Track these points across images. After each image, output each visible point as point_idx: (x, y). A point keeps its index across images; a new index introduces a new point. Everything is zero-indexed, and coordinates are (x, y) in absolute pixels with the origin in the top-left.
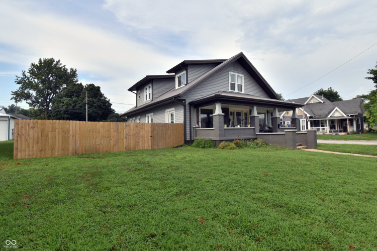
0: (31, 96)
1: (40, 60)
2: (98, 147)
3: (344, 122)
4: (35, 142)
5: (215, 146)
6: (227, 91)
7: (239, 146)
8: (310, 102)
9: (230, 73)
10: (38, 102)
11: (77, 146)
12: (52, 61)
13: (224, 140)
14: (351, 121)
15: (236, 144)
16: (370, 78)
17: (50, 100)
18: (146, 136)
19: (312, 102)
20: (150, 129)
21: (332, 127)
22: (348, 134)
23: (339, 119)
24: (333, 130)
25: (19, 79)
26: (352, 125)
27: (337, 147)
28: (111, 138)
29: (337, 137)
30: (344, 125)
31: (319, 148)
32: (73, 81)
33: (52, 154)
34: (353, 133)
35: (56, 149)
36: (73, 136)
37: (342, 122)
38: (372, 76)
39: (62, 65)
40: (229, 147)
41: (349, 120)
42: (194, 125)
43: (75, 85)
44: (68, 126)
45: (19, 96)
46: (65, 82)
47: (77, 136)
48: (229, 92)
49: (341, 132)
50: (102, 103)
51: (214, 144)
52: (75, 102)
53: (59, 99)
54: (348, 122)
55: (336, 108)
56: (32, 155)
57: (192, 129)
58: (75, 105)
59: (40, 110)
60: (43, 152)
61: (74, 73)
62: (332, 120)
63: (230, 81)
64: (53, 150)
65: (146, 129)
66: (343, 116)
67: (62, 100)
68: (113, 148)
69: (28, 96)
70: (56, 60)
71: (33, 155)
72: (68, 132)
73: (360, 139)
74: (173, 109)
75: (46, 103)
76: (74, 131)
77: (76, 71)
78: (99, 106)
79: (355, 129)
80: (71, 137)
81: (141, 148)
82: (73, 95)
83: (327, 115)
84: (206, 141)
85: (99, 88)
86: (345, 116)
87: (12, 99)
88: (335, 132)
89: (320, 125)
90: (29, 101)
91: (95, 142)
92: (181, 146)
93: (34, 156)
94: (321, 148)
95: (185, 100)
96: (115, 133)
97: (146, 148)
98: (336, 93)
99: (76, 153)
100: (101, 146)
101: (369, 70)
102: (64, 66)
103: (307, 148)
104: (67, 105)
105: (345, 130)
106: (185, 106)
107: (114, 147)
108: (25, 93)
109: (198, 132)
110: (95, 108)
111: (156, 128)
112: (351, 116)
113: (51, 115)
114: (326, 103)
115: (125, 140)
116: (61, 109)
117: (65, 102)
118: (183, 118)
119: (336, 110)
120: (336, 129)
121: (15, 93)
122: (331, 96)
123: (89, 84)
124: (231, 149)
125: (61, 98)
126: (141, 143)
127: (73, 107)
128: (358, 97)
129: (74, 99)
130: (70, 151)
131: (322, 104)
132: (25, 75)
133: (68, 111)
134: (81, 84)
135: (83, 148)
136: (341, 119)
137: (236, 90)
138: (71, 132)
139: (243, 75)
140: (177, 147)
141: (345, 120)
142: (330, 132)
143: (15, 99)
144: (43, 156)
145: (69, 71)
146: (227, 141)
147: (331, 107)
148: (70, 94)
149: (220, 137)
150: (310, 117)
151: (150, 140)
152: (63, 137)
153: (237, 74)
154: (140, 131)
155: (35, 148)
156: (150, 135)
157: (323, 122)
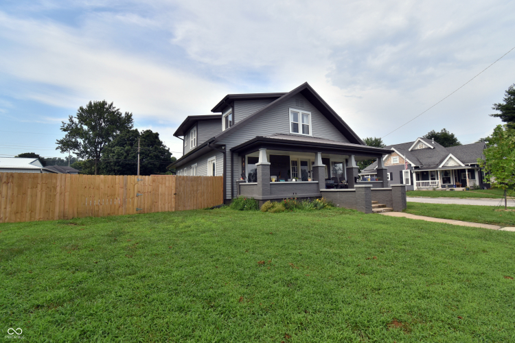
0: (78, 145)
1: (91, 103)
2: (96, 208)
3: (462, 174)
4: (8, 202)
5: (257, 207)
6: (287, 133)
7: (288, 208)
8: (416, 148)
9: (290, 109)
10: (87, 152)
11: (67, 207)
12: (104, 103)
13: (268, 200)
14: (472, 172)
15: (285, 205)
16: (496, 116)
17: (101, 149)
18: (167, 193)
19: (418, 147)
20: (174, 184)
21: (446, 180)
22: (468, 189)
23: (455, 170)
24: (447, 185)
25: (66, 126)
26: (473, 177)
27: (437, 209)
28: (116, 196)
29: (451, 193)
30: (463, 178)
31: (410, 210)
32: (127, 128)
33: (31, 217)
34: (475, 188)
35: (37, 211)
36: (61, 194)
37: (459, 173)
38: (499, 112)
39: (116, 109)
40: (275, 209)
41: (469, 170)
42: (238, 178)
43: (129, 132)
44: (54, 181)
45: (65, 145)
46: (118, 128)
47: (67, 194)
48: (290, 135)
49: (458, 186)
50: (160, 152)
51: (256, 205)
52: (127, 152)
53: (110, 148)
54: (467, 173)
55: (451, 155)
56: (3, 218)
57: (235, 183)
58: (128, 155)
59: (89, 161)
60: (19, 215)
61: (129, 118)
62: (446, 171)
63: (291, 120)
64: (32, 212)
65: (167, 184)
66: (460, 166)
67: (113, 149)
68: (118, 210)
69: (76, 145)
70: (109, 103)
71: (6, 218)
72: (55, 188)
73: (481, 197)
74: (214, 158)
75: (97, 153)
76: (63, 187)
77: (131, 115)
78: (157, 157)
79: (477, 183)
80: (58, 195)
81: (160, 210)
82: (126, 143)
83: (438, 165)
84: (247, 200)
85: (157, 135)
86: (463, 165)
87: (57, 149)
88: (449, 186)
89: (430, 178)
90: (77, 151)
91: (93, 202)
92: (219, 207)
93: (6, 220)
94: (412, 211)
95: (224, 145)
96: (121, 191)
97: (167, 210)
98: (452, 136)
99: (64, 217)
100: (101, 207)
101: (495, 104)
102: (118, 110)
103: (392, 211)
104: (119, 155)
105: (464, 184)
106: (225, 153)
107: (120, 208)
108: (72, 142)
109: (242, 188)
110: (151, 159)
111: (183, 182)
112: (471, 165)
113: (102, 166)
114: (437, 148)
115: (136, 199)
116: (112, 160)
117: (116, 152)
118: (223, 170)
119: (451, 157)
120: (452, 184)
121: (61, 142)
122: (445, 140)
123: (145, 130)
124: (275, 212)
125: (112, 147)
126: (160, 202)
127: (125, 158)
128: (482, 141)
129: (127, 148)
130: (57, 214)
131: (431, 151)
132: (72, 121)
133: (119, 162)
134: (136, 130)
135: (75, 209)
136: (458, 170)
137: (300, 132)
138: (58, 189)
139: (310, 113)
140: (212, 208)
141: (464, 171)
142: (443, 186)
143: (61, 148)
144: (18, 220)
145: (123, 115)
146: (272, 200)
147: (444, 154)
148: (121, 143)
149: (263, 194)
150: (416, 168)
151: (173, 200)
152: (46, 194)
153: (301, 112)
154: (158, 186)
155: (8, 209)
156: (174, 192)
157: (433, 173)
